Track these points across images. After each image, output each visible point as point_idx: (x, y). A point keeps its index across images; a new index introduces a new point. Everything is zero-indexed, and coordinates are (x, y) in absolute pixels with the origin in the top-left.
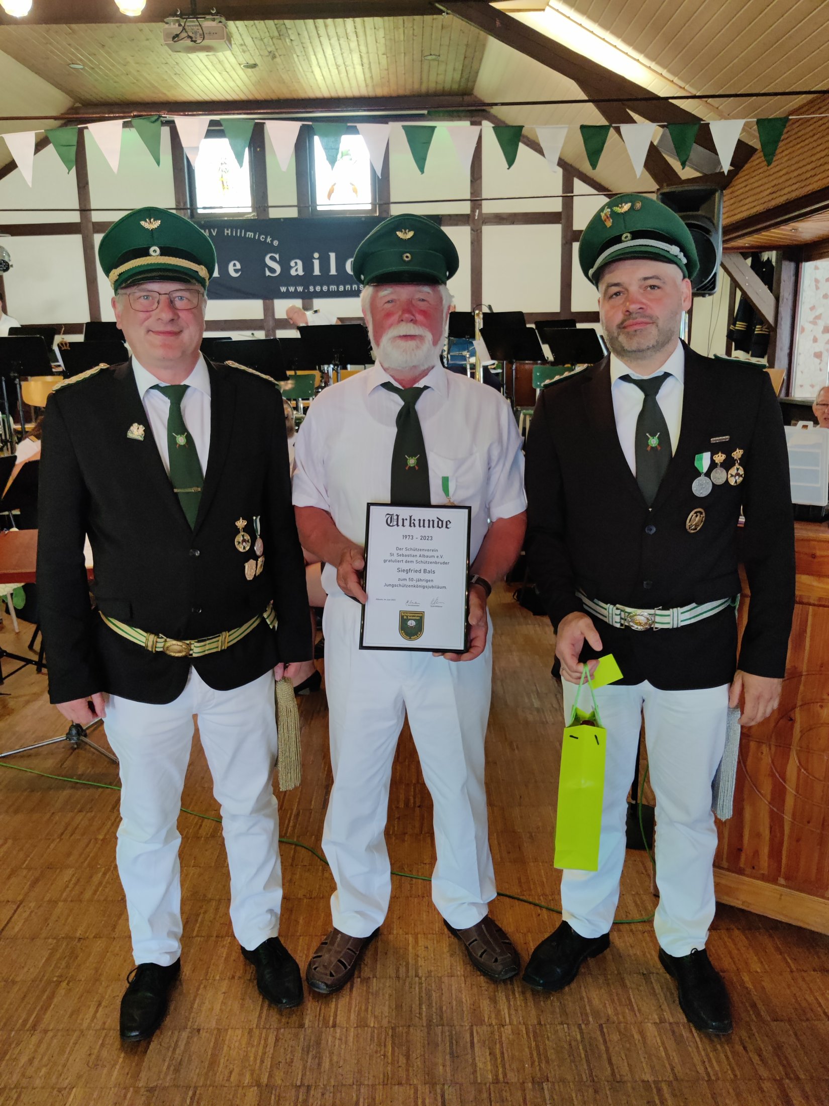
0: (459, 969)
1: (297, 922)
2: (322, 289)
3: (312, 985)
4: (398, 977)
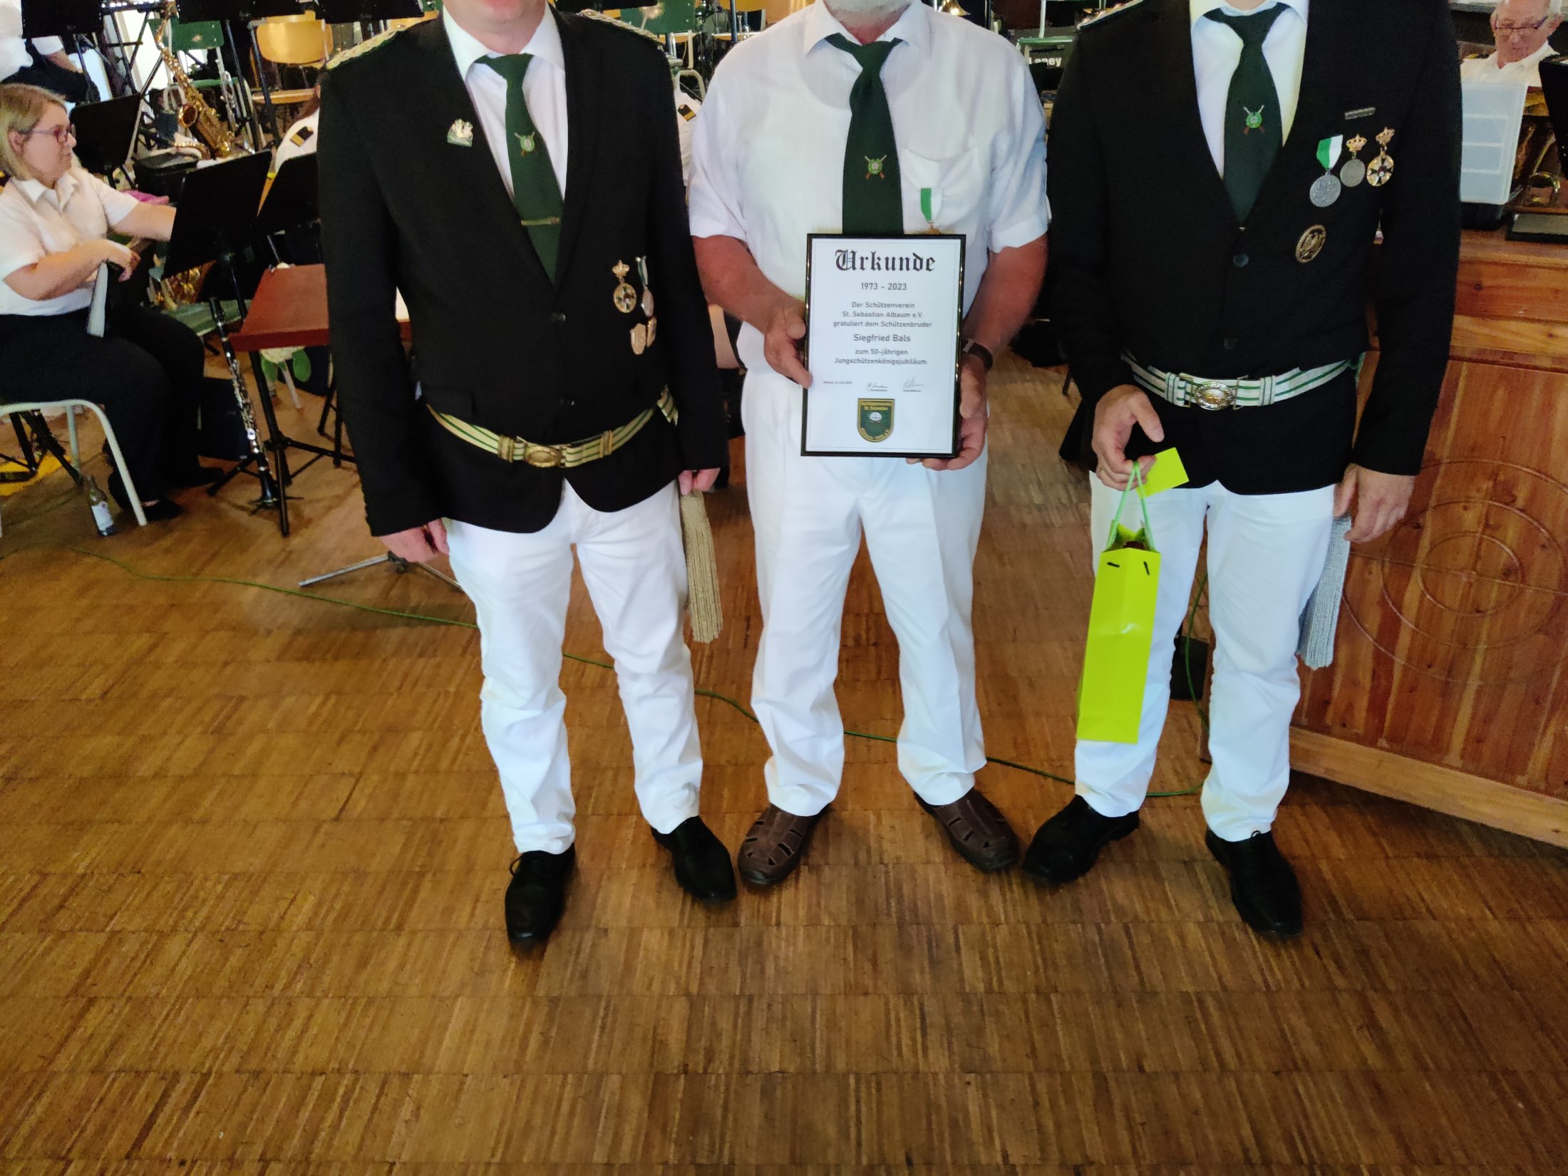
0: (937, 855)
1: (722, 796)
3: (747, 876)
4: (856, 864)
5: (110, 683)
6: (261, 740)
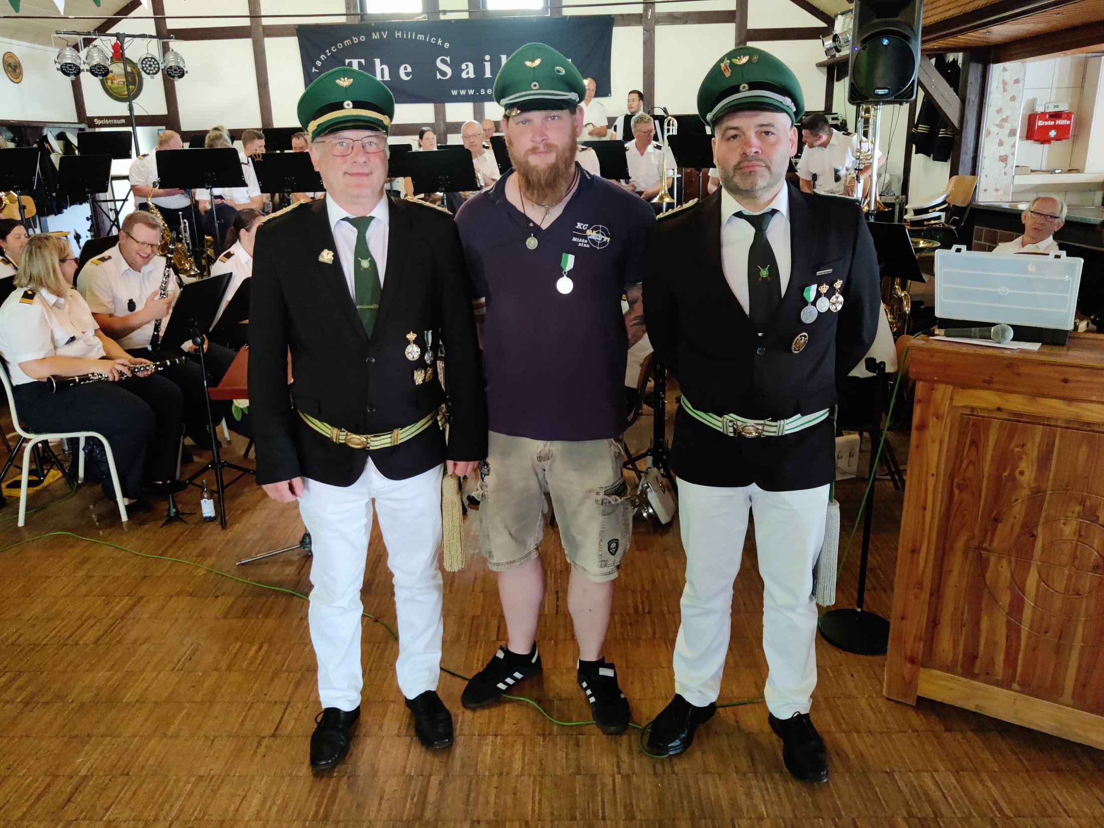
5: (101, 632)
6: (215, 675)
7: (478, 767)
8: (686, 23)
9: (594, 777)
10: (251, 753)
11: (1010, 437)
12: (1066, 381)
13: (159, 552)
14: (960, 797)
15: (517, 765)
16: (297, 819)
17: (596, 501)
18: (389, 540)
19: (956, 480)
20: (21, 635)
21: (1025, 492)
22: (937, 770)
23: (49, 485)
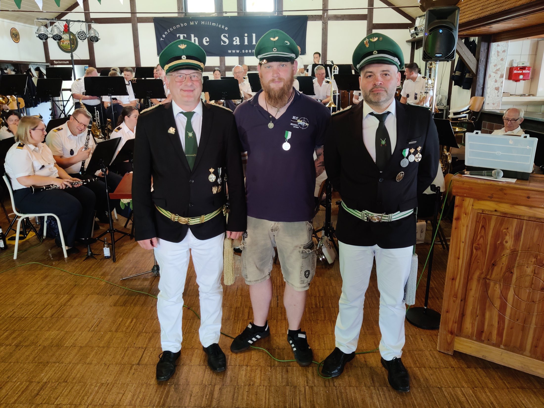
2: (248, 51)
5: (54, 312)
6: (109, 334)
7: (239, 381)
8: (343, 20)
9: (295, 387)
10: (127, 373)
11: (501, 224)
12: (528, 197)
13: (83, 273)
14: (475, 401)
15: (258, 381)
16: (150, 405)
17: (299, 251)
18: (198, 269)
19: (474, 245)
20: (15, 312)
21: (508, 252)
22: (463, 387)
23: (29, 239)
